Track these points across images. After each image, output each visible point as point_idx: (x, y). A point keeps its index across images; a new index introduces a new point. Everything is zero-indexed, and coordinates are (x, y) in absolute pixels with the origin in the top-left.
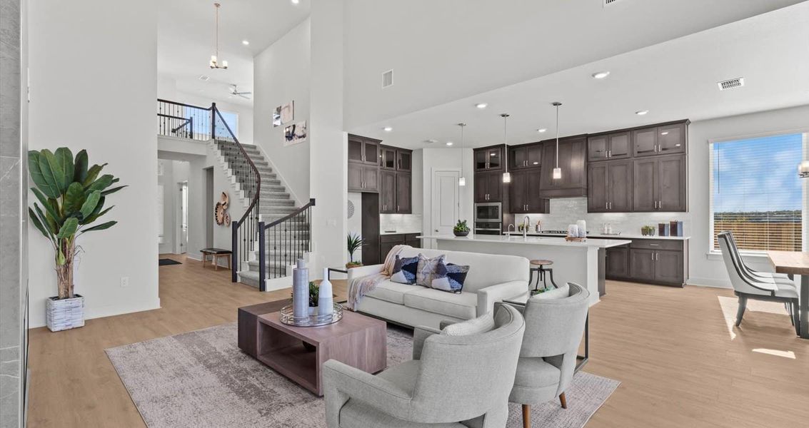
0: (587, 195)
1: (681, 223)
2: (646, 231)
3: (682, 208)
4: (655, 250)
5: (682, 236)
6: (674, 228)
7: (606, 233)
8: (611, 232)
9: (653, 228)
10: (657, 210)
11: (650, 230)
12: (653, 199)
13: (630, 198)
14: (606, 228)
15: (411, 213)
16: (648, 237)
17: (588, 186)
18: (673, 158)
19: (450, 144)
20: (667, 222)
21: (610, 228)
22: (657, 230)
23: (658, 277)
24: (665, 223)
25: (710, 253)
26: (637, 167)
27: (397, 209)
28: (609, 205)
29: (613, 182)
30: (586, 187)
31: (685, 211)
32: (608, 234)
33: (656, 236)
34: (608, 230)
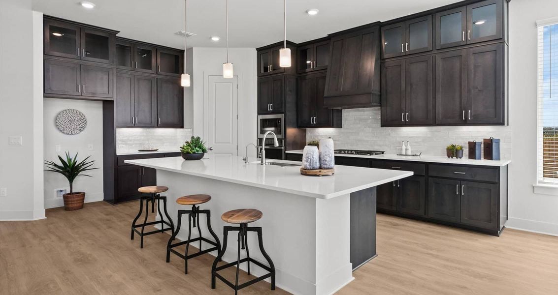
0: (381, 104)
1: (498, 141)
2: (453, 151)
3: (498, 119)
4: (461, 180)
5: (499, 159)
6: (489, 148)
7: (404, 153)
8: (409, 153)
9: (461, 148)
10: (465, 123)
11: (457, 150)
12: (461, 107)
13: (431, 107)
14: (404, 147)
15: (182, 126)
16: (454, 161)
17: (381, 92)
18: (488, 48)
19: (215, 39)
20: (480, 140)
21: (409, 147)
22: (466, 151)
23: (465, 220)
24: (477, 141)
25: (538, 184)
26: (439, 63)
27: (158, 121)
28: (405, 116)
29: (411, 85)
30: (378, 93)
31: (503, 124)
32: (406, 155)
33: (465, 160)
34: (406, 149)
